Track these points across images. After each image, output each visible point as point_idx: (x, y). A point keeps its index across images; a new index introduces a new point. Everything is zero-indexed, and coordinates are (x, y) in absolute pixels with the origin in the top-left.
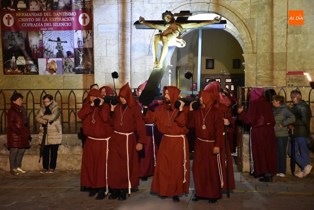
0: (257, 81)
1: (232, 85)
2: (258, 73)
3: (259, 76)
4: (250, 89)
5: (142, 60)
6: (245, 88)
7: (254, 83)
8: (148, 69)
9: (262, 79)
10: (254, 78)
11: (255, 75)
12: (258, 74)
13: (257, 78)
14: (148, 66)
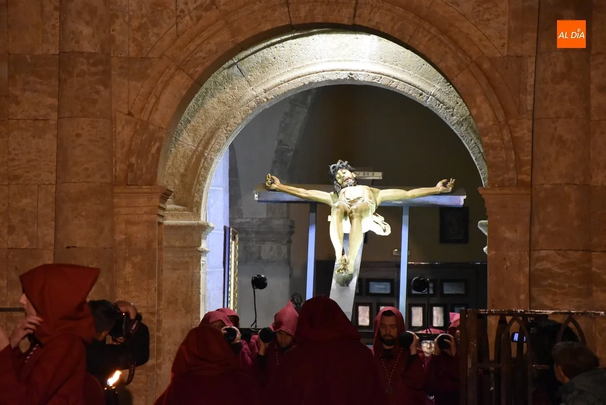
0: (535, 292)
1: (437, 305)
2: (539, 260)
3: (542, 270)
4: (509, 319)
5: (98, 202)
6: (491, 314)
7: (522, 297)
8: (123, 237)
9: (551, 285)
10: (523, 280)
11: (527, 269)
12: (539, 266)
13: (533, 279)
14: (123, 226)
